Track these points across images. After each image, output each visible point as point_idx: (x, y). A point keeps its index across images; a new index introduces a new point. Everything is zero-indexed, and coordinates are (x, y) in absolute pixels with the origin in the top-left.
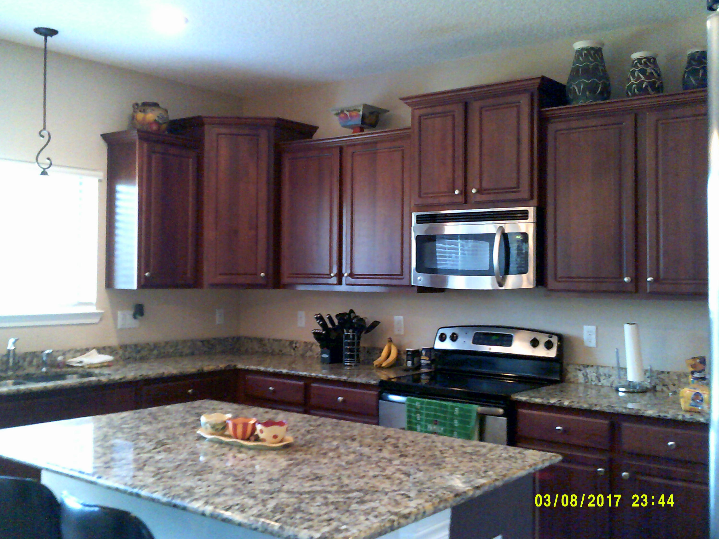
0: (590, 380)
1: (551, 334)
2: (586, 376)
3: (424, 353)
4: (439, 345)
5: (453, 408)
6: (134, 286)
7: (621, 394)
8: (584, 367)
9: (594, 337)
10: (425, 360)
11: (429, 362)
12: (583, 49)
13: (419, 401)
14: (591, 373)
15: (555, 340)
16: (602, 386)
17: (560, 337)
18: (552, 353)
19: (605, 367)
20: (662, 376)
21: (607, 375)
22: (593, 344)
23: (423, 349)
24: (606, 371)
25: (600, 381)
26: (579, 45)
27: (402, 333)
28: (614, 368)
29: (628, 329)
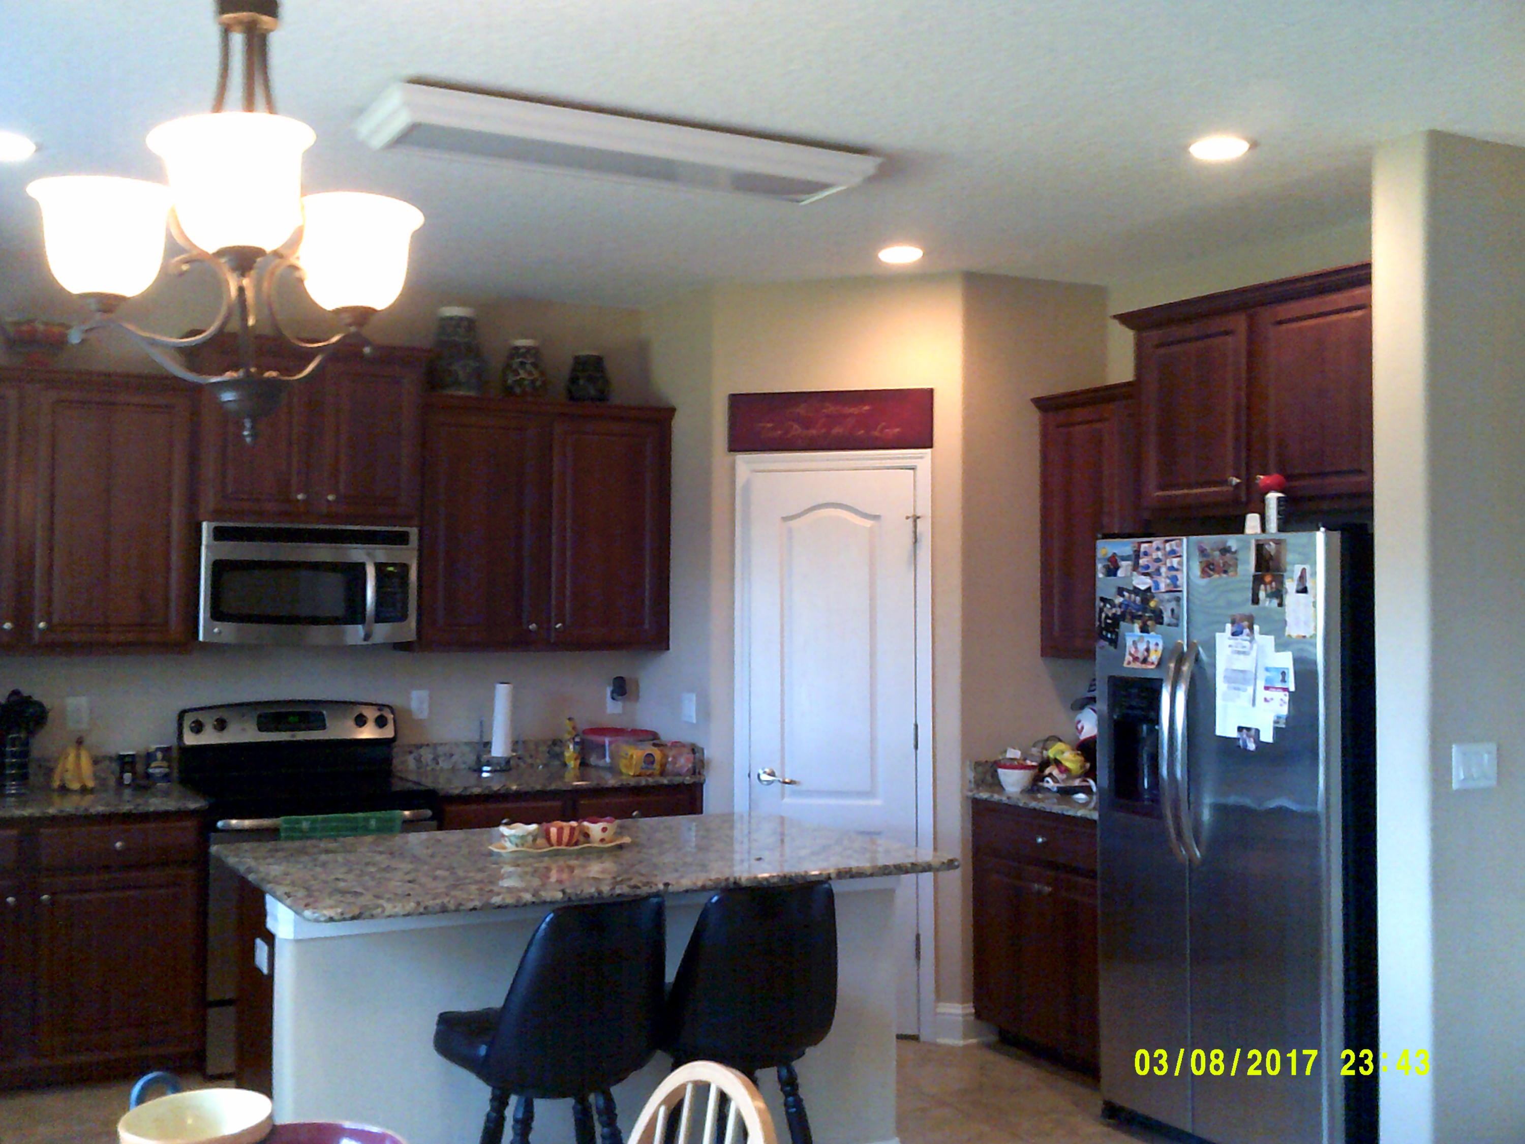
0: (424, 764)
1: (381, 707)
2: (418, 760)
3: (159, 755)
4: (190, 739)
5: (367, 820)
7: (485, 775)
8: (417, 748)
9: (426, 706)
10: (157, 768)
11: (167, 770)
13: (305, 819)
14: (427, 755)
15: (389, 715)
16: (442, 770)
17: (393, 709)
18: (388, 732)
19: (446, 744)
21: (448, 755)
22: (424, 715)
23: (158, 749)
24: (446, 749)
25: (438, 763)
28: (457, 745)
29: (502, 692)
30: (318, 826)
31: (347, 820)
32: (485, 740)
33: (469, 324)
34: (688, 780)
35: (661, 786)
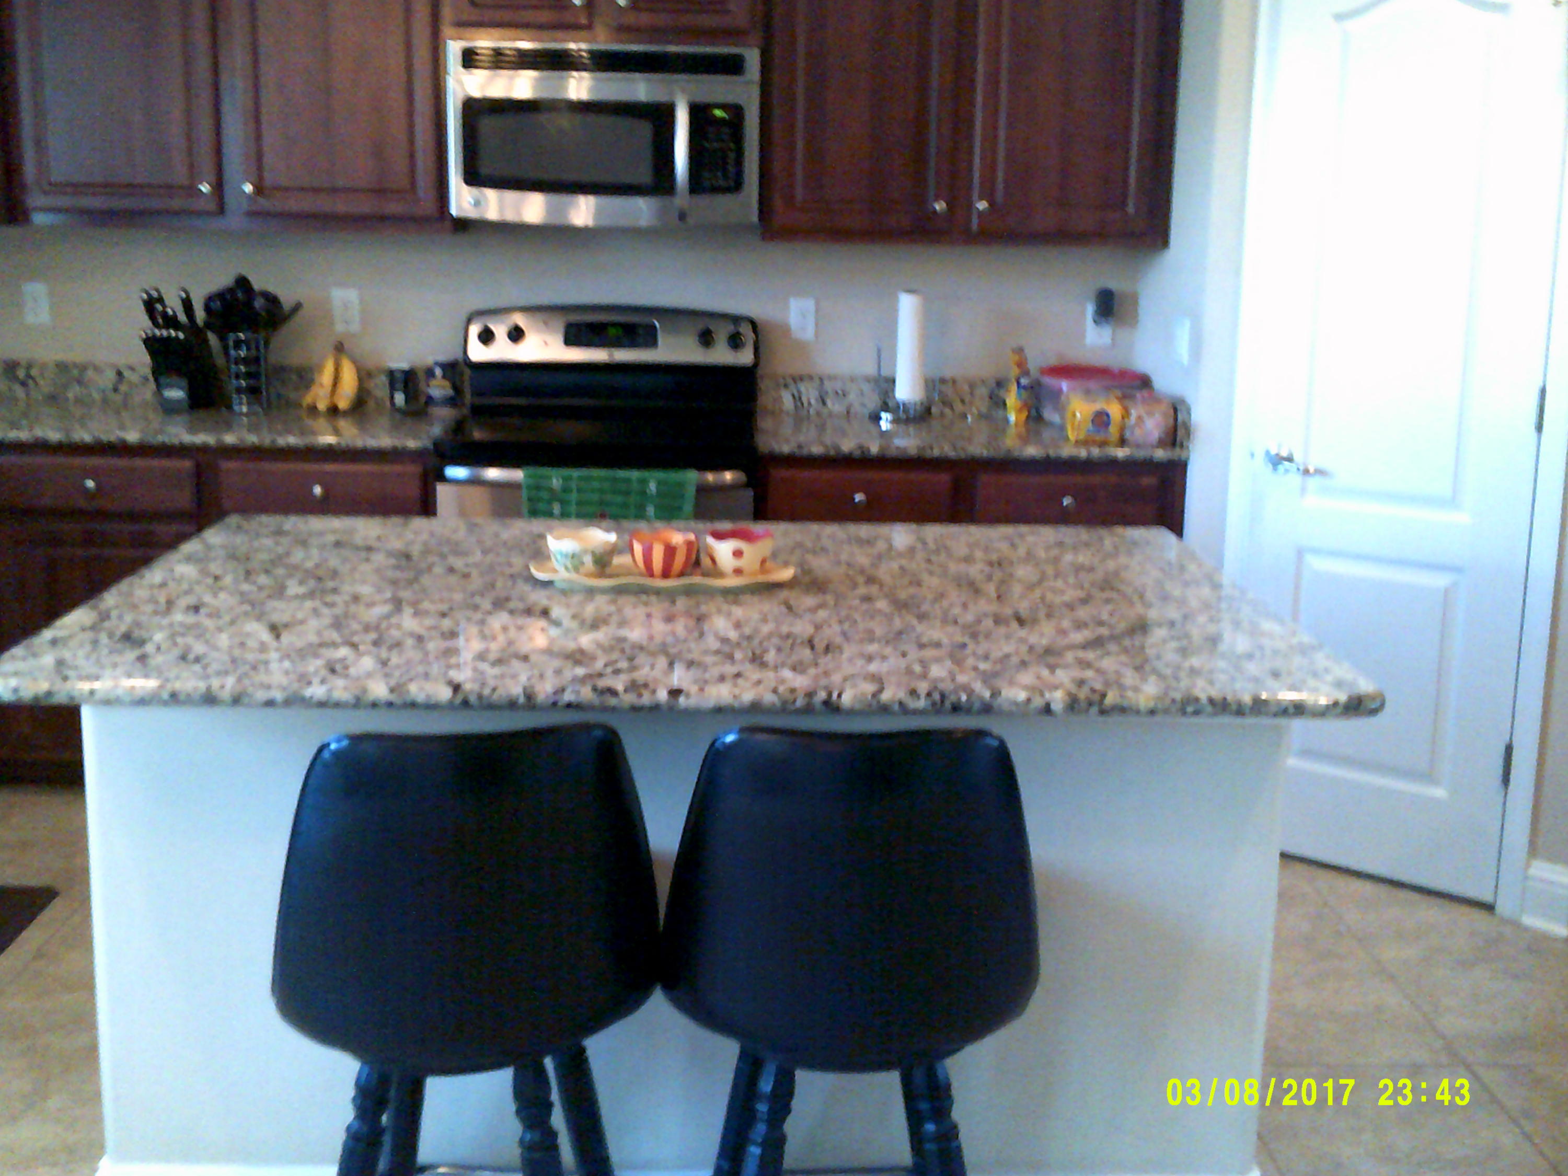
0: (806, 404)
1: (736, 319)
2: (798, 399)
3: (438, 372)
4: (478, 353)
5: (643, 482)
7: (885, 426)
8: (794, 380)
9: (811, 322)
10: (439, 388)
11: (452, 393)
13: (558, 475)
14: (809, 393)
15: (746, 331)
16: (831, 415)
17: (754, 324)
18: (745, 357)
19: (837, 377)
20: (943, 388)
21: (839, 393)
22: (809, 334)
23: (437, 364)
24: (838, 386)
25: (825, 404)
28: (852, 379)
29: (908, 304)
31: (615, 480)
32: (885, 372)
34: (1160, 454)
35: (1113, 463)
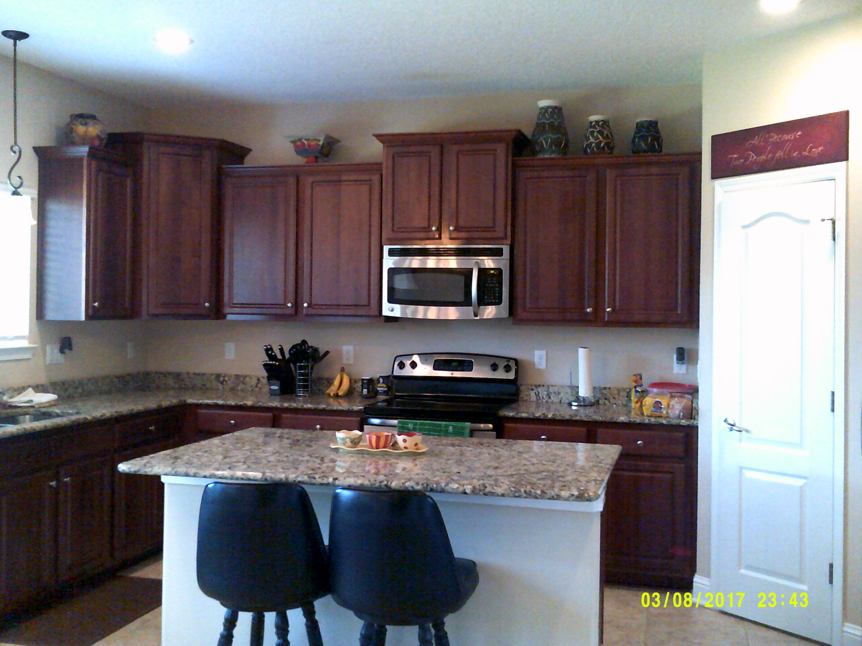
0: (541, 398)
1: (509, 359)
2: (537, 395)
3: (381, 380)
4: (397, 372)
5: (447, 426)
6: (83, 318)
7: (574, 408)
8: (536, 387)
9: (544, 361)
10: (381, 388)
11: (386, 389)
12: (549, 107)
13: (412, 423)
14: (543, 393)
15: (512, 364)
16: (552, 403)
17: (516, 360)
18: (511, 376)
19: (555, 386)
20: (604, 391)
21: (557, 393)
22: (543, 366)
23: (380, 377)
24: (556, 389)
25: (550, 398)
26: (543, 103)
27: (351, 362)
28: (562, 387)
29: (582, 352)
30: (417, 427)
31: (435, 425)
32: (574, 384)
33: (556, 111)
34: (684, 422)
